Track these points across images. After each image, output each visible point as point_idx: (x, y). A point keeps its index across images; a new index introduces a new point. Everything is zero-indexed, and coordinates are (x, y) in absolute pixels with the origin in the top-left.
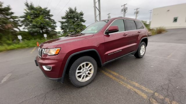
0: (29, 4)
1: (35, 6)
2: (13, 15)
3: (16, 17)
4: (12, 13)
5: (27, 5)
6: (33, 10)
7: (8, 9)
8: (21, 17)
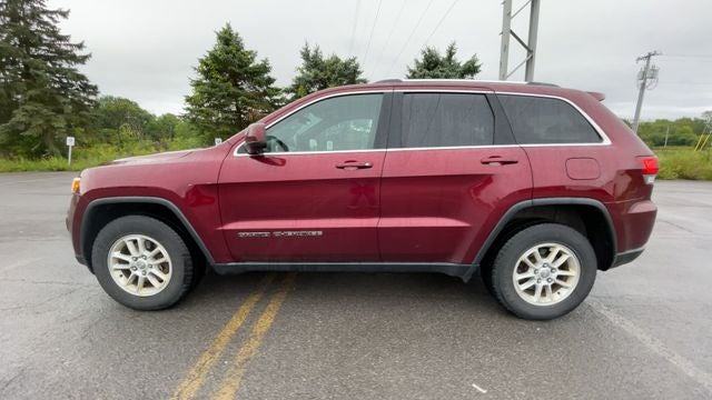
0: (312, 53)
1: (326, 57)
2: (272, 86)
3: (277, 91)
4: (270, 81)
5: (306, 55)
6: (313, 71)
7: (264, 68)
8: (287, 91)
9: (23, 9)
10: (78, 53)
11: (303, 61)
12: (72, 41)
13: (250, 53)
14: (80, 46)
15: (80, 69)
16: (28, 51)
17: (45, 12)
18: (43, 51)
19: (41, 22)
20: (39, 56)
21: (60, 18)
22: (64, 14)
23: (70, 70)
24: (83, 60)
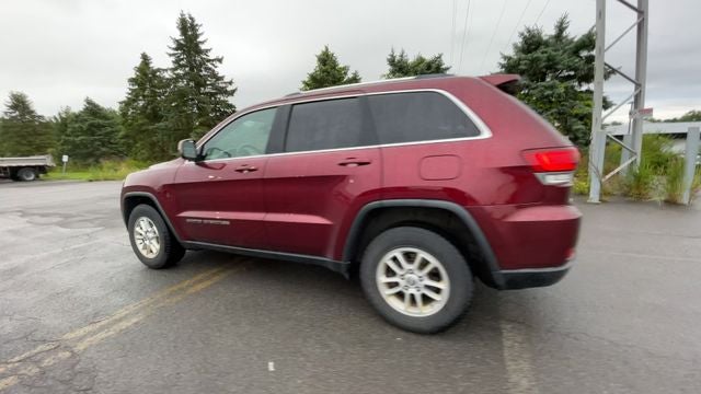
5: (392, 61)
9: (195, 61)
10: (230, 88)
11: (389, 67)
12: (226, 80)
13: (344, 68)
14: (231, 83)
15: (231, 100)
16: (199, 90)
17: (209, 61)
18: (209, 89)
19: (207, 69)
20: (206, 94)
21: (217, 64)
22: (220, 61)
23: (224, 101)
24: (232, 93)
